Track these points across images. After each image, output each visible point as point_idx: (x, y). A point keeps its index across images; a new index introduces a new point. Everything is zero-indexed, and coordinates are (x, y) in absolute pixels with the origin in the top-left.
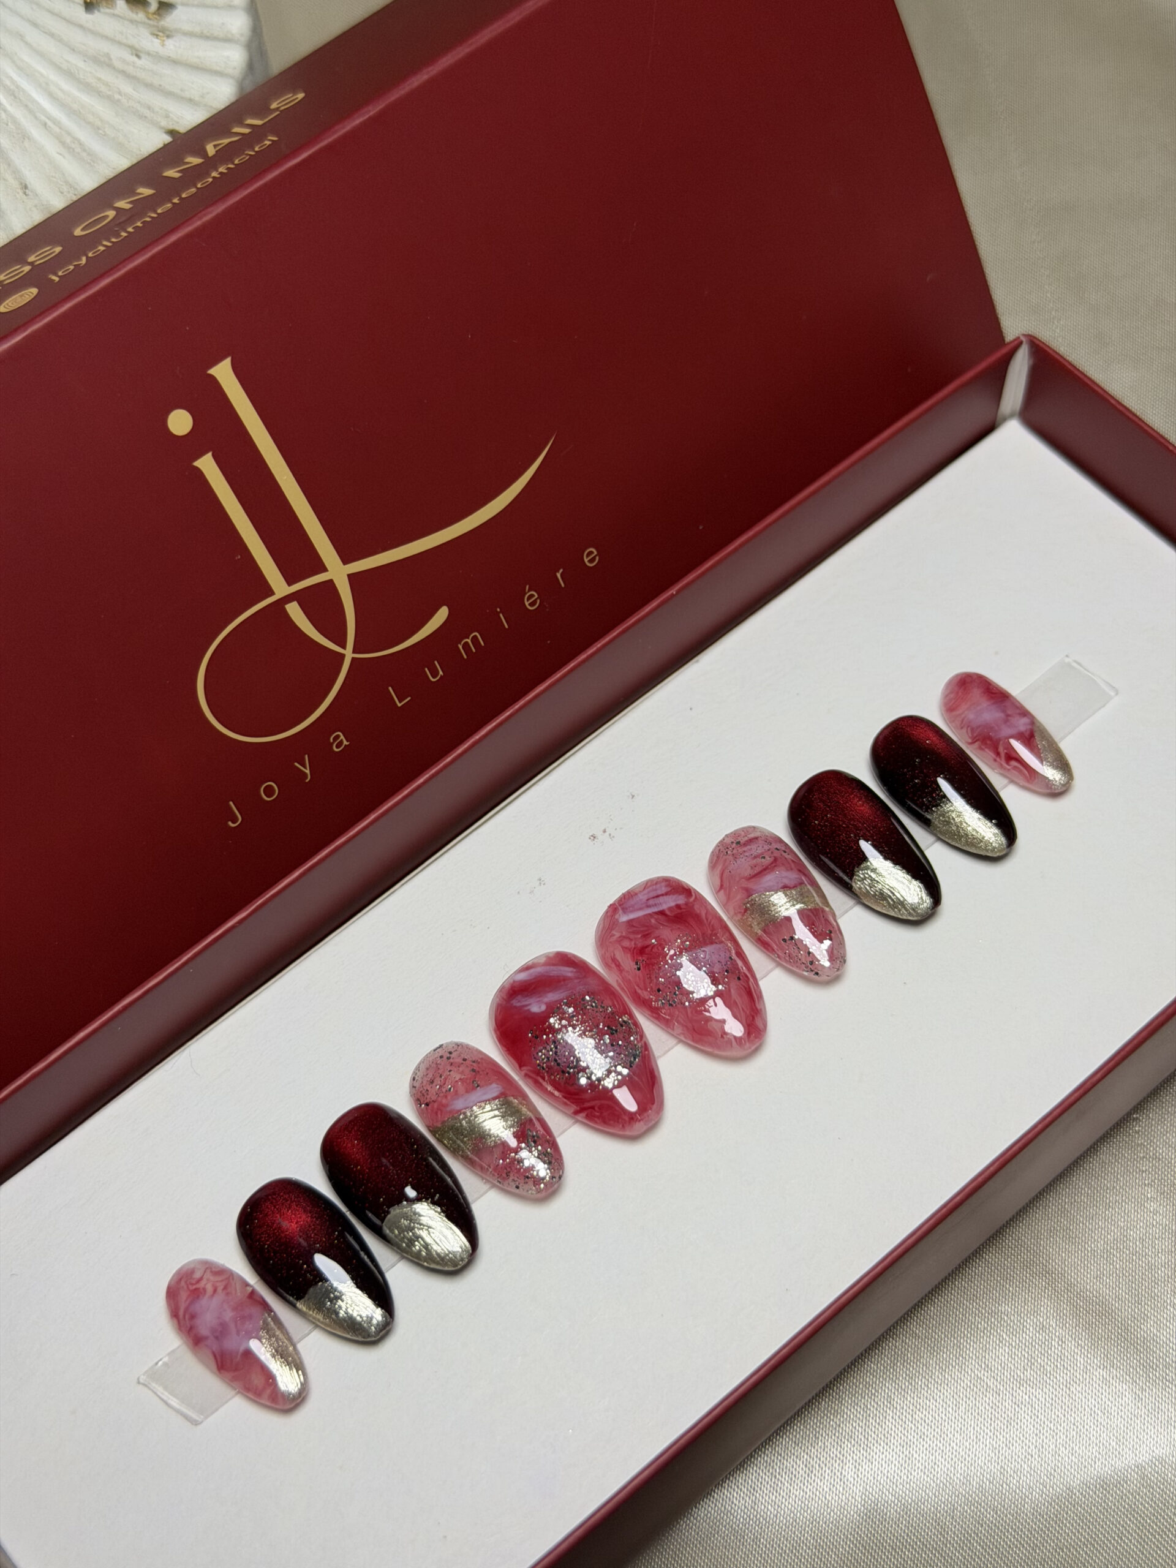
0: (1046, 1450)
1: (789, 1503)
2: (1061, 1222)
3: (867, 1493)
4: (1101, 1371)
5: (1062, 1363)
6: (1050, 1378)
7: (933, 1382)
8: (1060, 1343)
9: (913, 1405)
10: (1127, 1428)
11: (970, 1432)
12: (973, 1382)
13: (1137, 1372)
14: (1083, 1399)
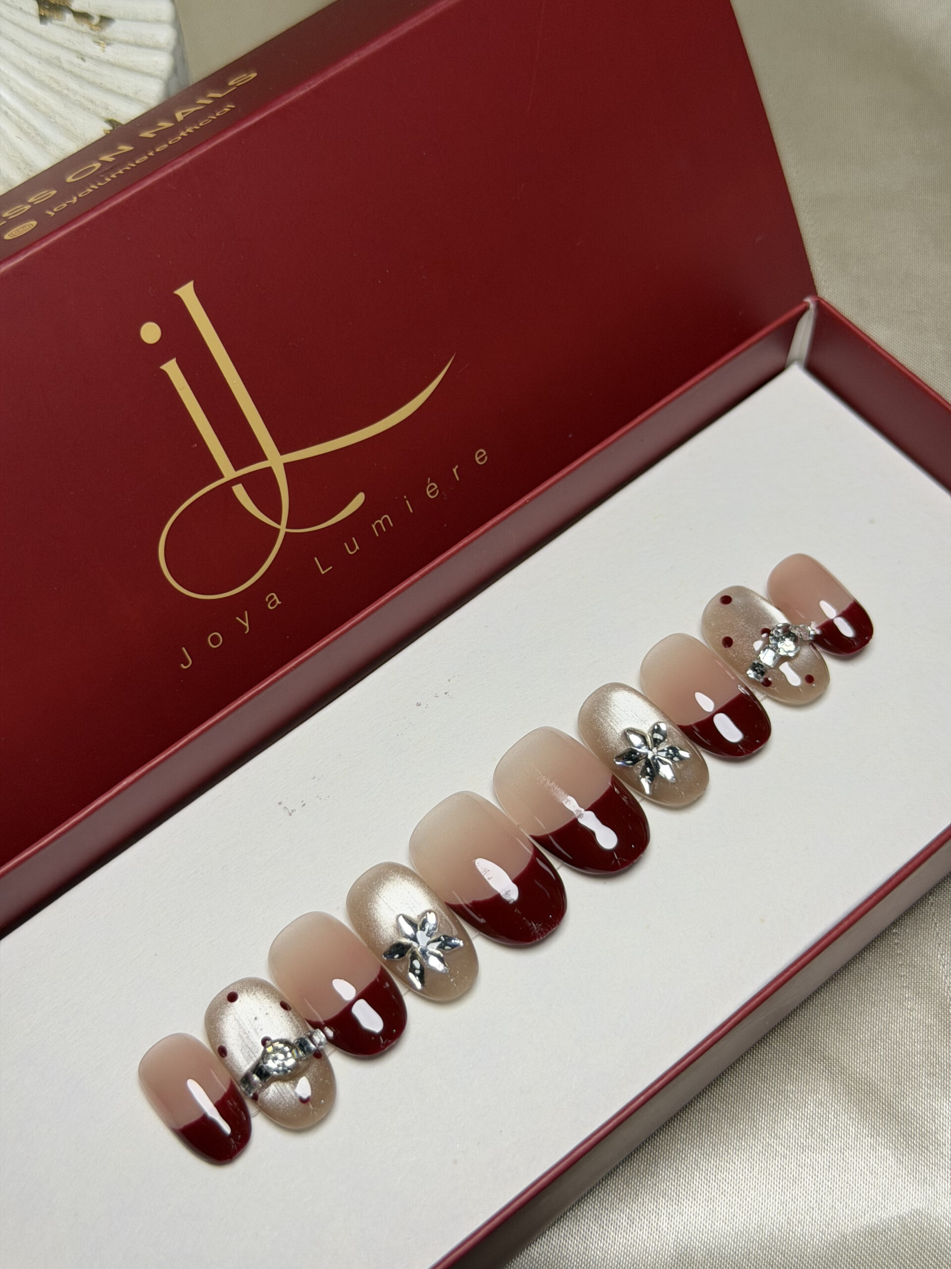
0: (824, 1204)
1: (614, 1249)
2: (835, 1017)
3: (679, 1240)
5: (837, 1133)
6: (827, 1145)
7: (732, 1148)
8: (836, 1116)
9: (716, 1167)
10: (891, 1186)
11: (763, 1189)
12: (764, 1148)
13: (898, 1140)
14: (855, 1162)
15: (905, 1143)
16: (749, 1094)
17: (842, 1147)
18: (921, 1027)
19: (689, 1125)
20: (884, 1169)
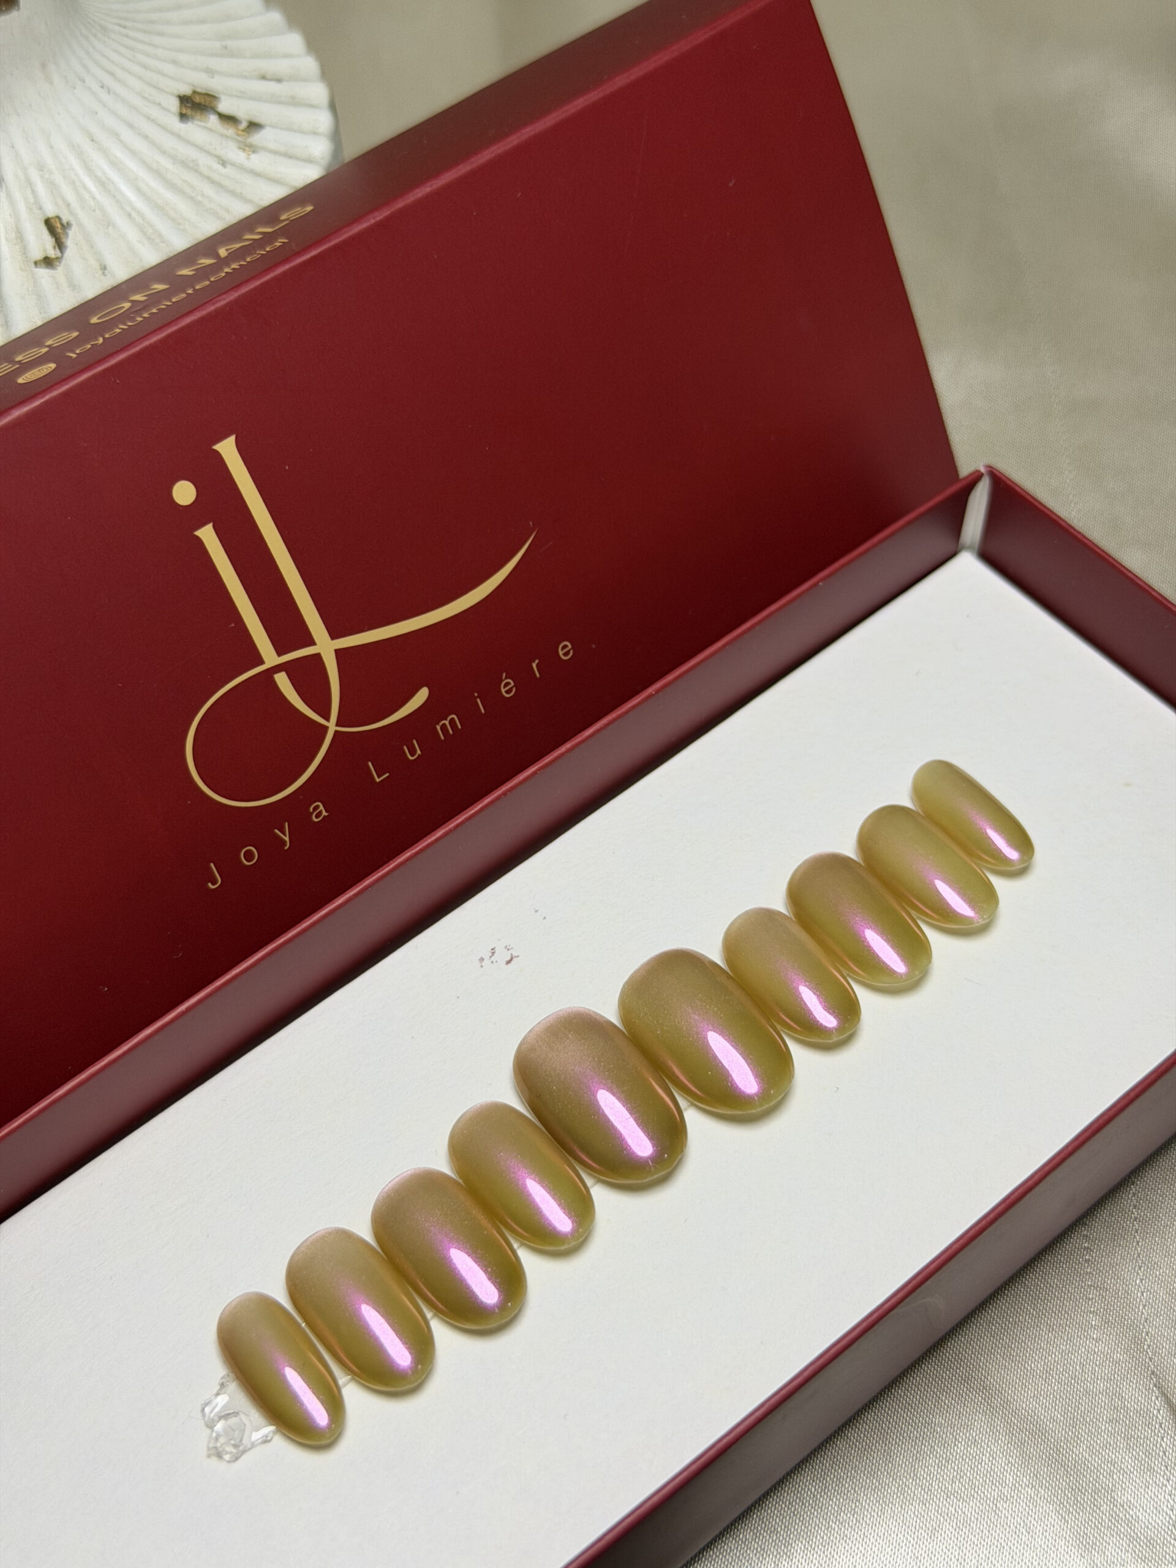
4: (1029, 1490)
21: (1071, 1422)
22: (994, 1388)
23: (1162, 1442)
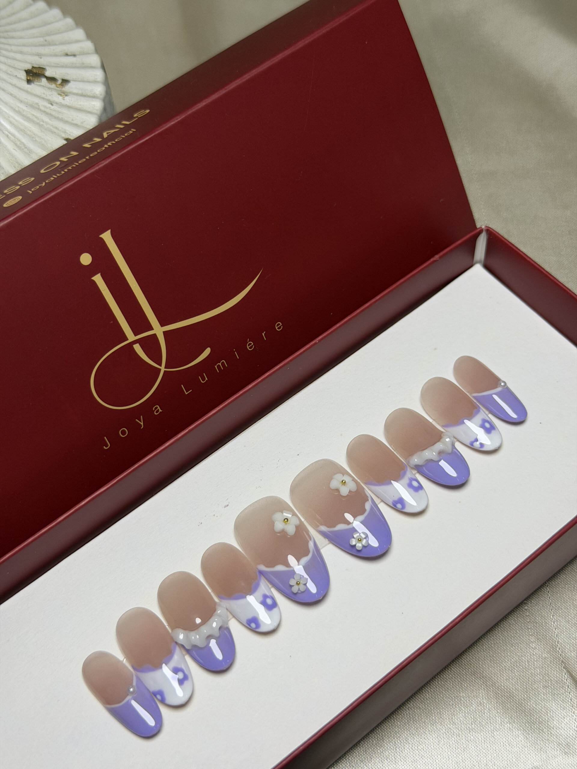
4: (509, 725)
5: (490, 721)
6: (484, 728)
7: (428, 730)
8: (489, 711)
9: (418, 741)
10: (521, 752)
11: (445, 755)
12: (447, 730)
13: (526, 725)
14: (500, 738)
15: (529, 727)
16: (438, 698)
17: (493, 730)
18: (540, 659)
19: (402, 717)
20: (517, 743)
21: (526, 690)
22: (487, 677)
23: (570, 695)
